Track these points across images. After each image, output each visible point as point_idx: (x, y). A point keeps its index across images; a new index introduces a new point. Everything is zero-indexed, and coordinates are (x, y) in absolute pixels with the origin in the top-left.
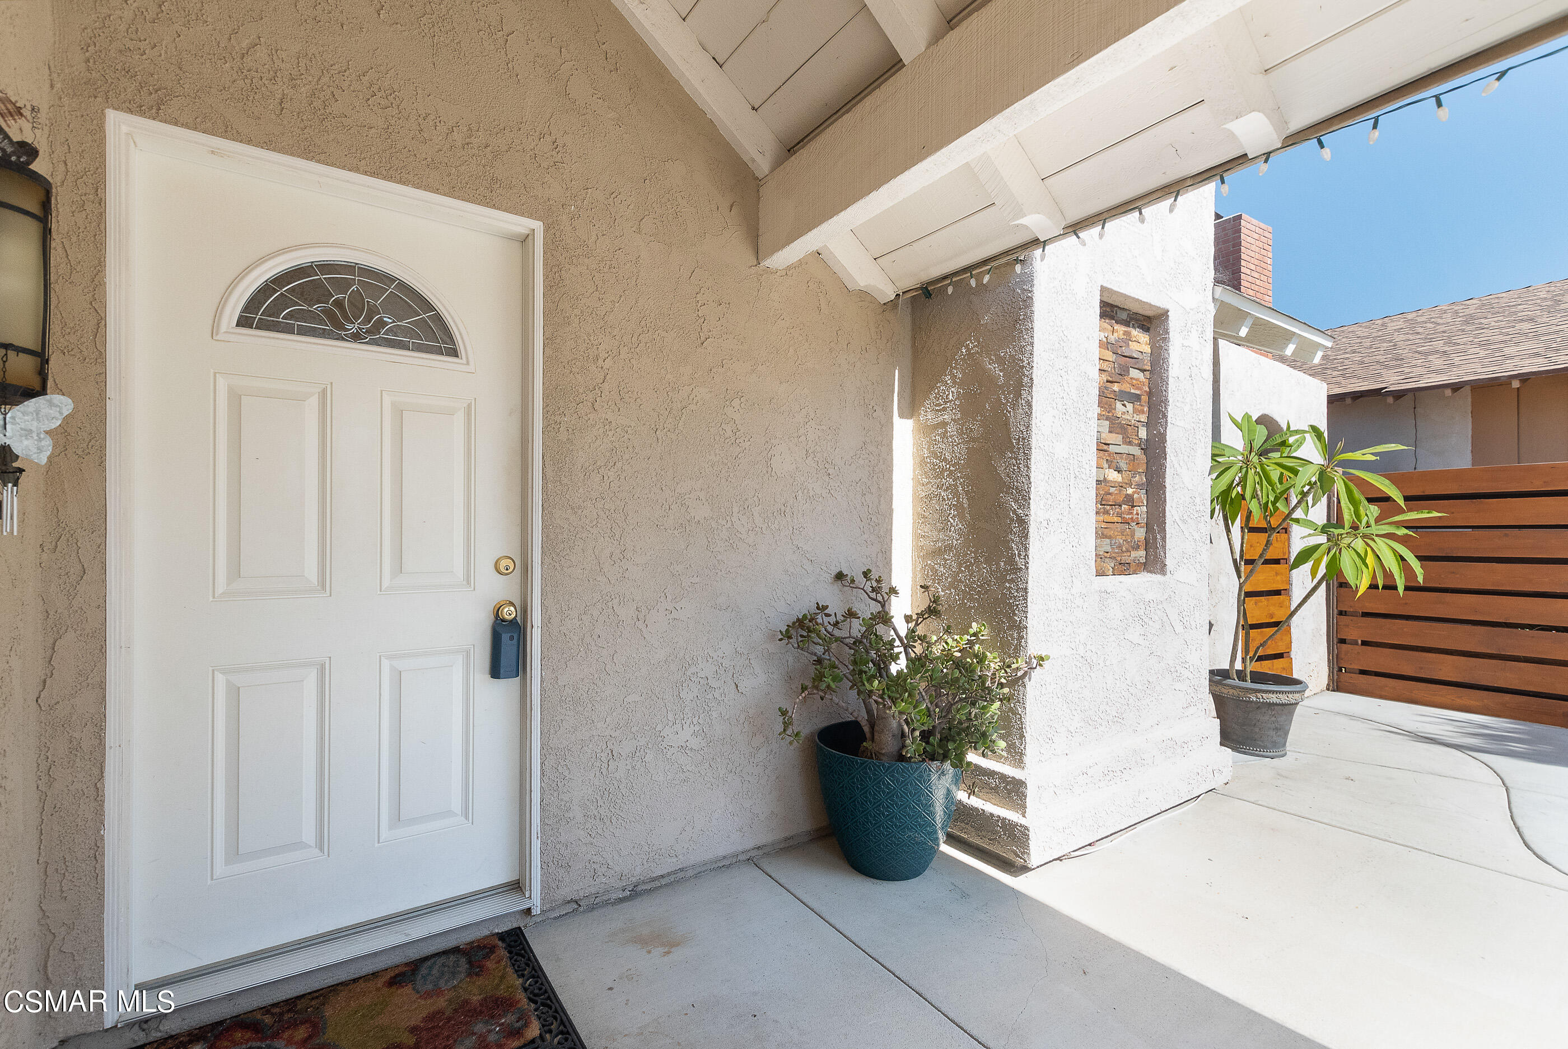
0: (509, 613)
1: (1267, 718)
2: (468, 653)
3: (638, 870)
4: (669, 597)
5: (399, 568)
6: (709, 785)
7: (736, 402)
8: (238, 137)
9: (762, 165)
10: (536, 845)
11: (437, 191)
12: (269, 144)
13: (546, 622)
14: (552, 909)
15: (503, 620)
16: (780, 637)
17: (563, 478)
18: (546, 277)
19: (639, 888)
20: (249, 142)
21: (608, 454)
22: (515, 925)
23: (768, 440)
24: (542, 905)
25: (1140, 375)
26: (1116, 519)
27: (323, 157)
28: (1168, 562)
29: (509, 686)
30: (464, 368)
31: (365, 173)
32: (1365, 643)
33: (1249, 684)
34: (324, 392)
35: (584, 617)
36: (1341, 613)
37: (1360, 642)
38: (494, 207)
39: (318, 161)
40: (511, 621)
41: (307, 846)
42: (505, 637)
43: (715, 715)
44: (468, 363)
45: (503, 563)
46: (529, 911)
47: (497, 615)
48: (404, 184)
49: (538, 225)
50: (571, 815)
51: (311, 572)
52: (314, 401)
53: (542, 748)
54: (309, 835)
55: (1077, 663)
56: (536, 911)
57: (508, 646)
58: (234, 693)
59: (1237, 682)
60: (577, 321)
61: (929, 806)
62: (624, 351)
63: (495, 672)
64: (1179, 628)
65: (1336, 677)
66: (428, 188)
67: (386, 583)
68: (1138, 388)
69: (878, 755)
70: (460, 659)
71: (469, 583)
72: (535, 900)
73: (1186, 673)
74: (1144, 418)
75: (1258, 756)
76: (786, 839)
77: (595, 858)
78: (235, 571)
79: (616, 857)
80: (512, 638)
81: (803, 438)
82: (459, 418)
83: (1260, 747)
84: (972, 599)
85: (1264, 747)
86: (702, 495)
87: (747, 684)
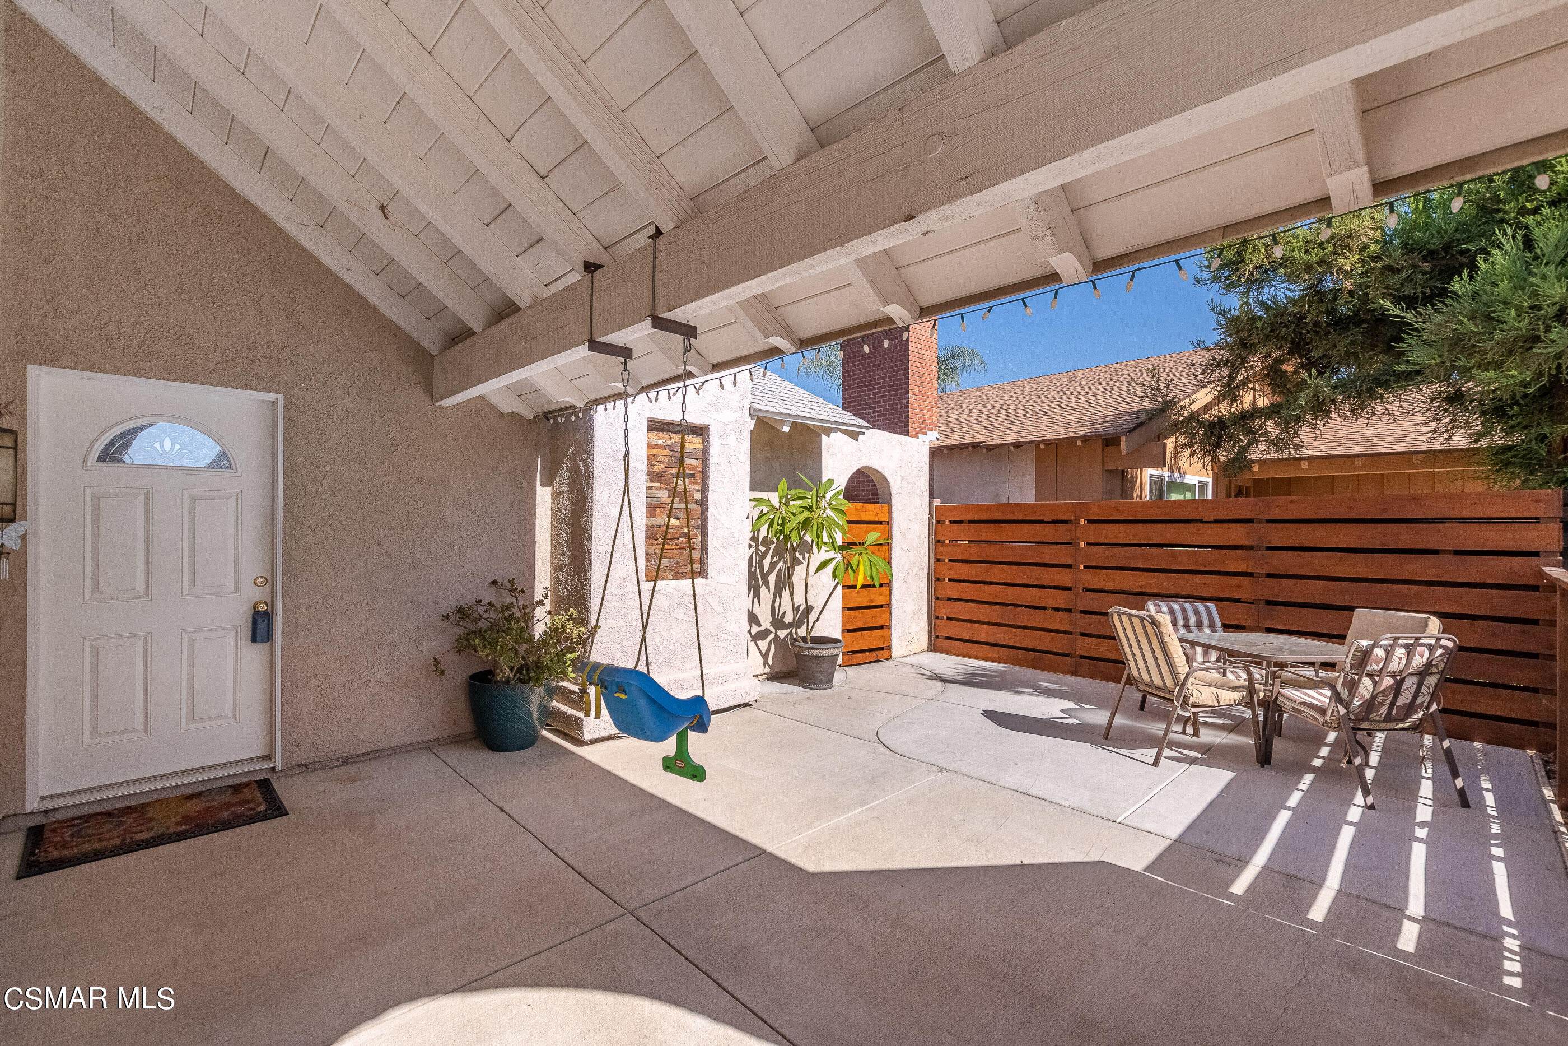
0: (262, 607)
1: (815, 665)
2: (236, 630)
3: (347, 749)
4: (369, 597)
5: (193, 584)
6: (396, 703)
7: (417, 485)
8: (100, 370)
9: (434, 350)
10: (278, 734)
11: (216, 385)
12: (116, 371)
13: (285, 612)
14: (289, 769)
15: (259, 611)
16: (442, 618)
17: (296, 533)
18: (285, 424)
19: (350, 761)
20: (105, 372)
21: (327, 519)
22: (266, 777)
23: (441, 505)
24: (282, 766)
25: (696, 462)
26: (674, 547)
27: (147, 375)
28: (709, 572)
29: (262, 648)
30: (235, 475)
31: (172, 380)
32: (949, 619)
33: (809, 645)
34: (148, 493)
35: (310, 609)
36: (938, 598)
37: (945, 618)
38: (251, 390)
39: (145, 377)
40: (264, 612)
41: (137, 731)
42: (259, 621)
43: (401, 663)
44: (237, 472)
45: (259, 580)
46: (273, 769)
47: (255, 609)
48: (196, 383)
49: (280, 397)
50: (301, 717)
51: (140, 588)
52: (142, 498)
53: (282, 681)
54: (139, 725)
55: (631, 631)
56: (279, 769)
57: (261, 625)
58: (95, 652)
59: (802, 644)
60: (306, 446)
61: (528, 713)
62: (337, 461)
63: (254, 640)
64: (719, 610)
65: (933, 642)
66: (211, 384)
67: (185, 592)
68: (692, 470)
69: (496, 682)
70: (232, 633)
71: (237, 591)
72: (278, 762)
73: (726, 637)
74: (698, 487)
75: (812, 689)
76: (454, 736)
77: (317, 742)
78: (96, 588)
79: (332, 742)
80: (264, 621)
81: (467, 503)
82: (232, 501)
83: (813, 683)
84: (572, 595)
85: (816, 683)
86: (393, 539)
87: (424, 646)
